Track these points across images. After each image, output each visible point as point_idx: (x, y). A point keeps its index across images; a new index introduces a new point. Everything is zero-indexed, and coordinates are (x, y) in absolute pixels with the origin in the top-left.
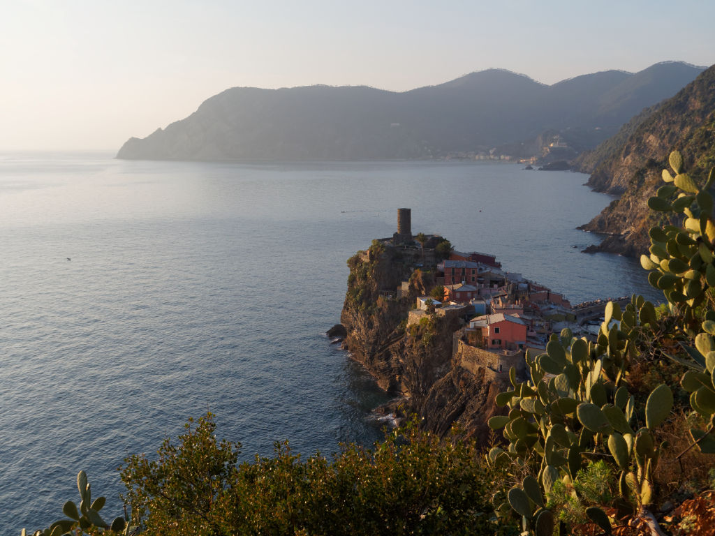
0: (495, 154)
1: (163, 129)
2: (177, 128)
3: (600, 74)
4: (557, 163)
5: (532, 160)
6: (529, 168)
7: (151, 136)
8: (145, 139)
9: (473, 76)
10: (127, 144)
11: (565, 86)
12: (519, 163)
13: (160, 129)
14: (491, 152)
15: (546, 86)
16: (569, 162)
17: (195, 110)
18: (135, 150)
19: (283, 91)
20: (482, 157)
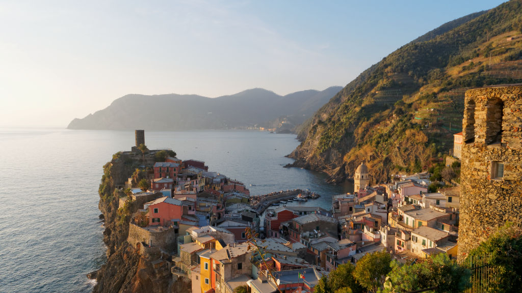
0: (257, 127)
1: (92, 114)
2: (99, 114)
3: (306, 91)
4: (285, 130)
5: (274, 130)
6: (272, 132)
7: (86, 118)
8: (83, 119)
9: (248, 91)
10: (73, 122)
11: (290, 97)
12: (268, 131)
13: (91, 114)
14: (255, 126)
15: (282, 97)
16: (291, 130)
17: (109, 105)
18: (77, 125)
19: (155, 97)
20: (251, 128)
